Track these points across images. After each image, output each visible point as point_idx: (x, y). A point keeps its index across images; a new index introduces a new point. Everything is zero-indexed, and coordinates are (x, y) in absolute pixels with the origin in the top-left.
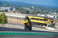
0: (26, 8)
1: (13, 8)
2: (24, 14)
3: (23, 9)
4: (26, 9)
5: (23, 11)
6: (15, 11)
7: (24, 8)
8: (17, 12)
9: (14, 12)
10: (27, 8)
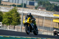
0: (54, 2)
1: (35, 1)
2: (51, 11)
3: (50, 4)
4: (54, 4)
5: (50, 6)
6: (37, 6)
7: (51, 2)
8: (41, 8)
9: (36, 8)
10: (56, 3)
